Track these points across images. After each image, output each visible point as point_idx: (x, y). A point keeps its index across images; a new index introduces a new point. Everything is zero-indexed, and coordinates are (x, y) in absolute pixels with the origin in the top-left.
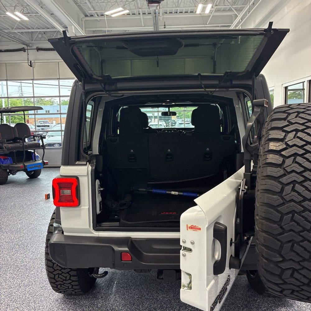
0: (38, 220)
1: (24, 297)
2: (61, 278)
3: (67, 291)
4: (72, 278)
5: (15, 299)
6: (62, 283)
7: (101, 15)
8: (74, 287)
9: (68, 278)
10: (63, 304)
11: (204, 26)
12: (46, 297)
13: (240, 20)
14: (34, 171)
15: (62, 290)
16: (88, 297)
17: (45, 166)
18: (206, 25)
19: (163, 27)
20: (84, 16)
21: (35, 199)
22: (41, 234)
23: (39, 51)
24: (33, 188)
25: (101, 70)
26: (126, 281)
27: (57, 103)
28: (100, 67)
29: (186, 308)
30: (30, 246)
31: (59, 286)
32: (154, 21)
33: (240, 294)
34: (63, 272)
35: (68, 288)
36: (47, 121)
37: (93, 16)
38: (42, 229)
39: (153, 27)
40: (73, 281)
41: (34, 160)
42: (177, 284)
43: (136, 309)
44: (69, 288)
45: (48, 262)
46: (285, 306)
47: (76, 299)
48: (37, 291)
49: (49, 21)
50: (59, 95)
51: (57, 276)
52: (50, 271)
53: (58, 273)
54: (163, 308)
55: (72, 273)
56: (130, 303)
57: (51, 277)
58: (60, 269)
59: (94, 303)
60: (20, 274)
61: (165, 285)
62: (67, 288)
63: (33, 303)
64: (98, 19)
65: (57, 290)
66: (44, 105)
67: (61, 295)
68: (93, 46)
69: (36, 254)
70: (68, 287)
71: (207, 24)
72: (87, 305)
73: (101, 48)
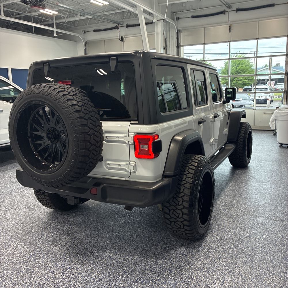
2: (41, 197)
6: (42, 200)
9: (44, 197)
28: (176, 37)
40: (47, 200)
70: (46, 203)
73: (178, 19)
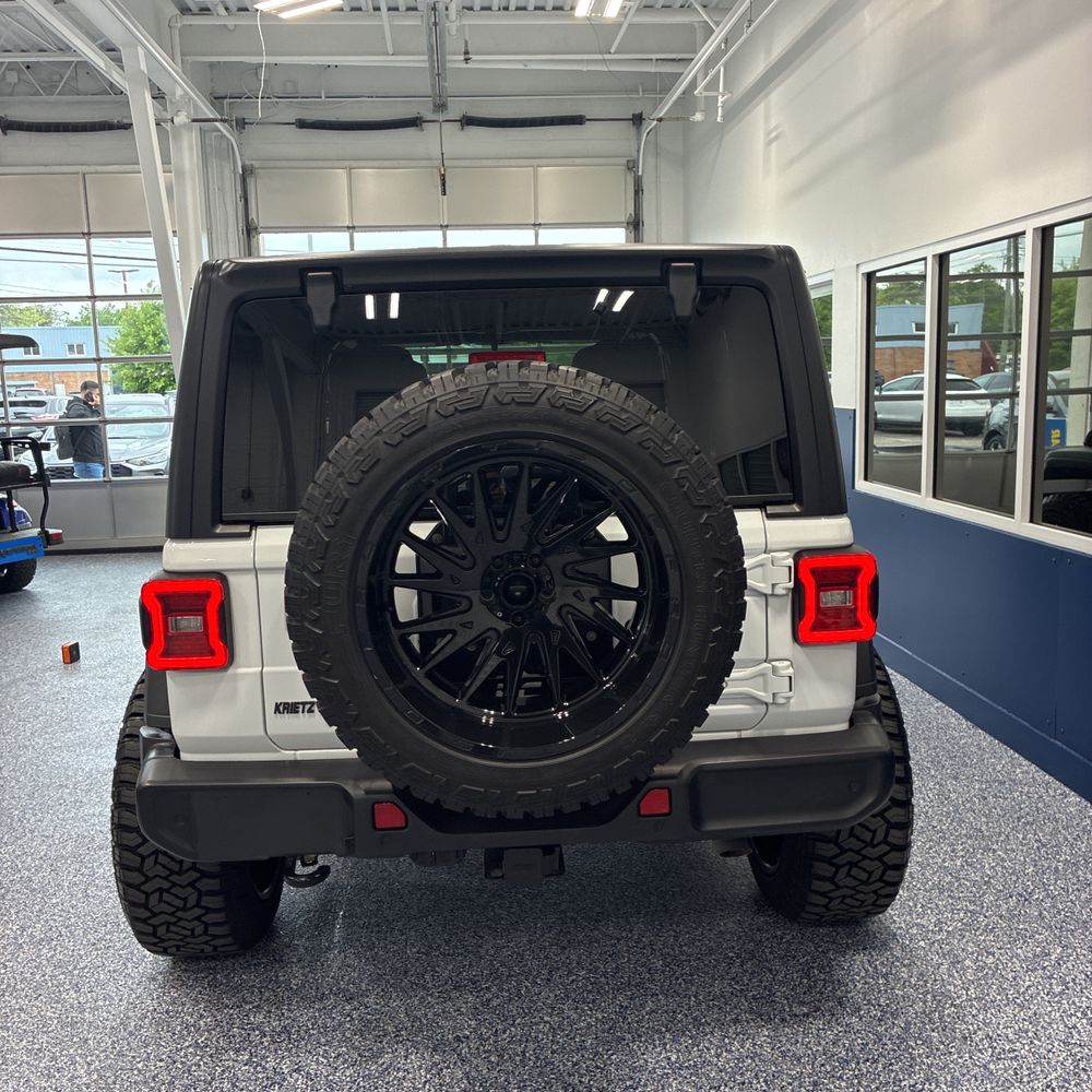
0: (47, 733)
1: (38, 977)
2: (169, 904)
3: (188, 943)
4: (207, 901)
5: (9, 985)
6: (173, 920)
7: (240, 10)
8: (212, 930)
9: (192, 901)
10: (173, 987)
11: (599, 57)
12: (114, 971)
13: (720, 46)
14: (10, 566)
15: (171, 943)
16: (255, 961)
17: (50, 548)
18: (607, 57)
19: (462, 57)
20: (178, 12)
21: (25, 662)
22: (67, 779)
23: (8, 131)
24: (10, 625)
25: (241, 204)
26: (373, 907)
27: (64, 317)
28: (239, 192)
29: (570, 972)
30: (33, 819)
31: (161, 931)
32: (430, 36)
33: (734, 922)
34: (174, 885)
35: (193, 936)
36: (33, 385)
37: (209, 10)
38: (68, 762)
39: (426, 58)
40: (208, 910)
41: (10, 528)
42: (540, 906)
43: (414, 987)
44: (196, 934)
45: (125, 854)
46: (865, 949)
47: (214, 969)
48: (79, 955)
49: (48, 26)
50: (89, 294)
51: (154, 899)
52: (130, 881)
53: (157, 886)
54: (498, 977)
55: (205, 884)
56: (394, 970)
57: (137, 900)
58: (165, 873)
59: (277, 977)
60: (11, 906)
61: (500, 911)
62: (189, 933)
63: (72, 992)
64: (230, 22)
65: (154, 944)
66: (16, 323)
67: (163, 962)
68: (216, 121)
69: (57, 842)
70: (193, 930)
71: (612, 51)
72: (253, 986)
73: (242, 124)
